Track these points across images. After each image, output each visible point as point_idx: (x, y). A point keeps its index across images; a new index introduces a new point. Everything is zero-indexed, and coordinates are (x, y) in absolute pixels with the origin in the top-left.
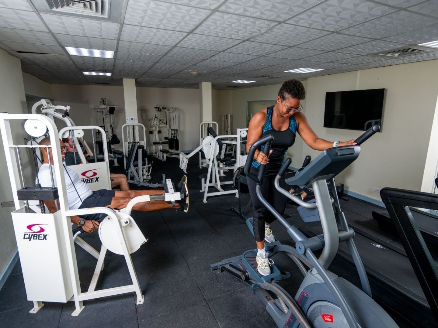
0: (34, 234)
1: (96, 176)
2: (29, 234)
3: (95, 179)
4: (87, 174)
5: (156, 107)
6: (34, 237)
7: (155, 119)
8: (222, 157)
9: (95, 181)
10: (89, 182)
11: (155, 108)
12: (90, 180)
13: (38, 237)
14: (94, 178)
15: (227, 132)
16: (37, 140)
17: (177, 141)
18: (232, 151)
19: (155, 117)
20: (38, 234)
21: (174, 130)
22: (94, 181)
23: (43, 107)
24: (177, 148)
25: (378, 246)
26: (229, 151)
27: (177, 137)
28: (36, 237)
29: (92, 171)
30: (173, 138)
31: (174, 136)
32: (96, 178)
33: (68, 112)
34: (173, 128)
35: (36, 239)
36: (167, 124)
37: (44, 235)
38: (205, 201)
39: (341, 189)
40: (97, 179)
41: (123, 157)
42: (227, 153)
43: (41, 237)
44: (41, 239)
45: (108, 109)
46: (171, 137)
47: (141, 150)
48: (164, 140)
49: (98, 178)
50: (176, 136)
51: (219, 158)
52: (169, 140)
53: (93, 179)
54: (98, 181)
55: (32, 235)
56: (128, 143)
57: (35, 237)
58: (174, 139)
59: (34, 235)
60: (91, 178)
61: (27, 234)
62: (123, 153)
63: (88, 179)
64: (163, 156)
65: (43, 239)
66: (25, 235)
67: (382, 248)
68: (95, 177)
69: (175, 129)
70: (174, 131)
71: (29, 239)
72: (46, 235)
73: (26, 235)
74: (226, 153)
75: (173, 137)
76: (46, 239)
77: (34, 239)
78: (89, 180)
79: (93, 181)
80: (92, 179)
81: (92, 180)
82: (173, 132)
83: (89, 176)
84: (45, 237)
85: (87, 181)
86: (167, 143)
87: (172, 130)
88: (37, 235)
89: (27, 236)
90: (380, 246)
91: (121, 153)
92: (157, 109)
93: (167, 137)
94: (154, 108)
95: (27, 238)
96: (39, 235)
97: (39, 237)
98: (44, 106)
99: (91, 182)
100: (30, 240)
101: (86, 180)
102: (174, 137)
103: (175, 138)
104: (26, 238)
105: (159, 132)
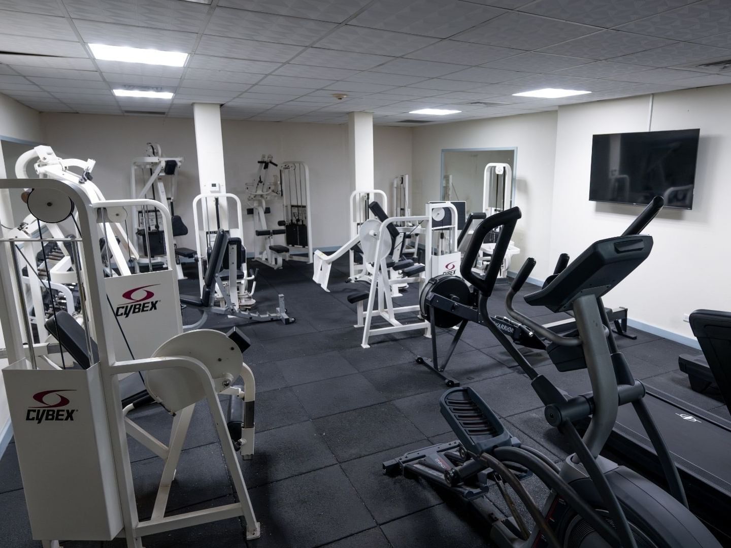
0: (47, 409)
1: (153, 299)
2: (37, 409)
3: (150, 305)
4: (133, 296)
5: (260, 160)
6: (48, 415)
7: (259, 184)
8: (396, 258)
9: (151, 309)
10: (139, 311)
11: (259, 162)
12: (140, 306)
13: (55, 415)
14: (149, 303)
15: (403, 209)
16: (27, 228)
17: (304, 228)
18: (414, 247)
19: (259, 180)
20: (56, 409)
21: (298, 206)
22: (149, 308)
23: (38, 161)
24: (305, 243)
25: (690, 418)
26: (408, 248)
27: (302, 221)
28: (52, 415)
29: (144, 289)
30: (296, 222)
31: (297, 218)
32: (152, 303)
33: (90, 171)
34: (294, 203)
35: (52, 419)
36: (282, 195)
37: (68, 411)
38: (365, 345)
39: (623, 318)
40: (154, 306)
41: (197, 260)
42: (406, 251)
43: (63, 415)
44: (62, 419)
45: (163, 164)
46: (292, 220)
47: (235, 247)
48: (278, 227)
49: (156, 302)
50: (300, 218)
51: (390, 261)
52: (287, 227)
53: (146, 305)
54: (155, 309)
55: (44, 411)
56: (207, 233)
57: (50, 415)
58: (297, 225)
59: (48, 411)
60: (142, 303)
61: (34, 411)
62: (196, 253)
63: (135, 305)
64: (276, 260)
65: (67, 419)
66: (29, 411)
67: (696, 420)
68: (150, 300)
69: (299, 204)
70: (297, 208)
71: (36, 420)
72: (73, 411)
73: (31, 413)
74: (403, 252)
75: (294, 221)
76: (72, 419)
77: (47, 419)
78: (138, 306)
79: (145, 309)
80: (144, 304)
81: (144, 307)
82: (295, 210)
83: (138, 300)
84: (70, 415)
85: (135, 308)
86: (284, 233)
87: (292, 206)
88: (54, 411)
89: (33, 415)
90: (692, 417)
91: (191, 254)
92: (264, 164)
93: (284, 221)
94: (257, 163)
95: (33, 419)
96: (58, 411)
97: (58, 415)
98: (41, 158)
99: (143, 311)
100: (39, 422)
101: (132, 306)
102: (298, 220)
103: (300, 223)
104: (31, 417)
105: (267, 211)
